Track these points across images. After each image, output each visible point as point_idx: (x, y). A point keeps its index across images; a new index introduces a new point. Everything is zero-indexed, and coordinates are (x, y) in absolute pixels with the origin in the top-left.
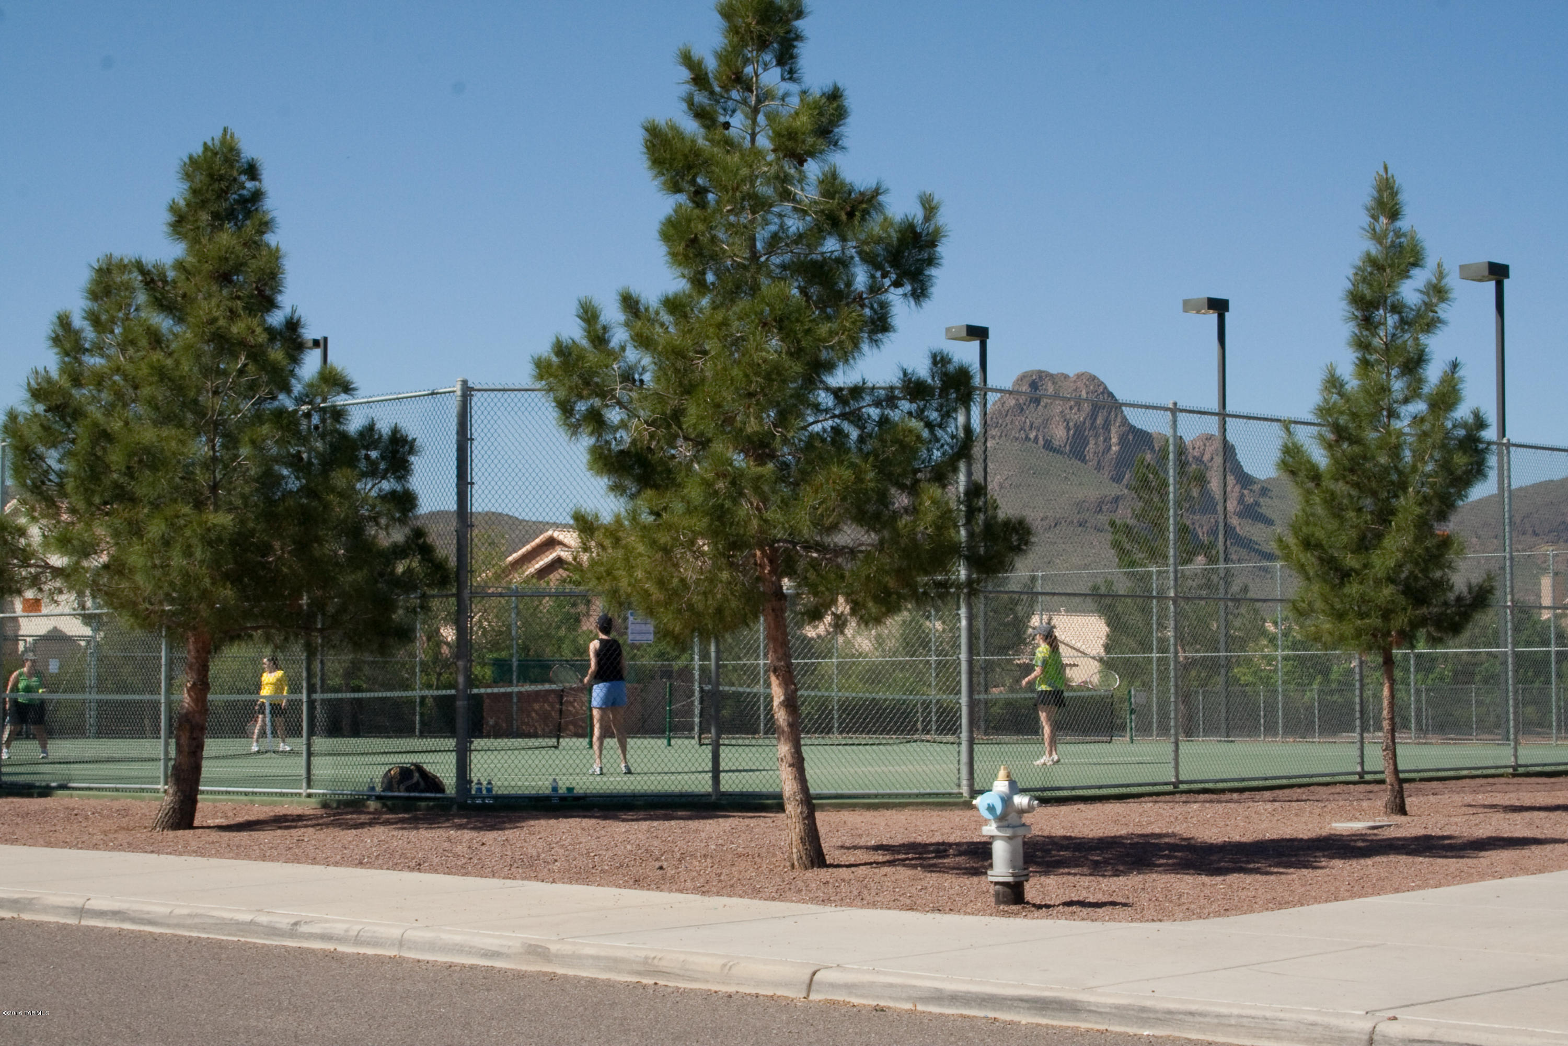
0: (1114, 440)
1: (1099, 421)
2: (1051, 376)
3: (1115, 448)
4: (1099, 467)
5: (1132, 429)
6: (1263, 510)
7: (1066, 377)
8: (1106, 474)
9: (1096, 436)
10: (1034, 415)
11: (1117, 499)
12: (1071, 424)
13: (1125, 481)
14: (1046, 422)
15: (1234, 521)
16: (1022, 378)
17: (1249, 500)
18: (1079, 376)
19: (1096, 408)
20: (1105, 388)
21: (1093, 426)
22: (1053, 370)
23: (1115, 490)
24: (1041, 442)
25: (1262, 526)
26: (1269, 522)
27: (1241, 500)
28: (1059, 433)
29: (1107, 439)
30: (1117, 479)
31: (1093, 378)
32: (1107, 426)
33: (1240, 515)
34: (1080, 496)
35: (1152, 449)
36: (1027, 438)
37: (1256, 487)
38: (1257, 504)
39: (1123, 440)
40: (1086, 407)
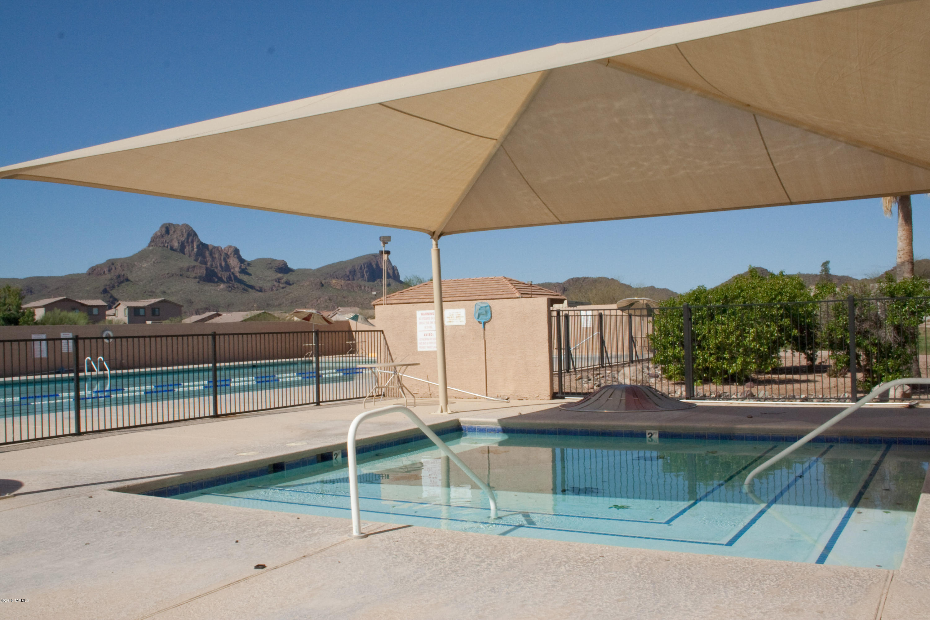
0: (195, 247)
1: (190, 240)
2: (173, 225)
3: (195, 250)
4: (190, 256)
5: (202, 243)
6: (249, 271)
7: (179, 225)
8: (193, 258)
9: (189, 245)
10: (167, 238)
11: (194, 267)
12: (180, 241)
13: (199, 261)
14: (172, 240)
15: (238, 274)
16: (163, 226)
17: (243, 267)
18: (183, 225)
19: (189, 235)
20: (192, 229)
21: (188, 242)
22: (174, 223)
23: (195, 263)
24: (169, 247)
25: (247, 276)
26: (250, 275)
27: (240, 267)
28: (176, 245)
29: (193, 247)
30: (196, 260)
31: (187, 226)
32: (192, 242)
33: (240, 272)
34: (182, 266)
35: (208, 249)
36: (164, 246)
37: (246, 263)
38: (246, 269)
39: (198, 246)
40: (185, 235)
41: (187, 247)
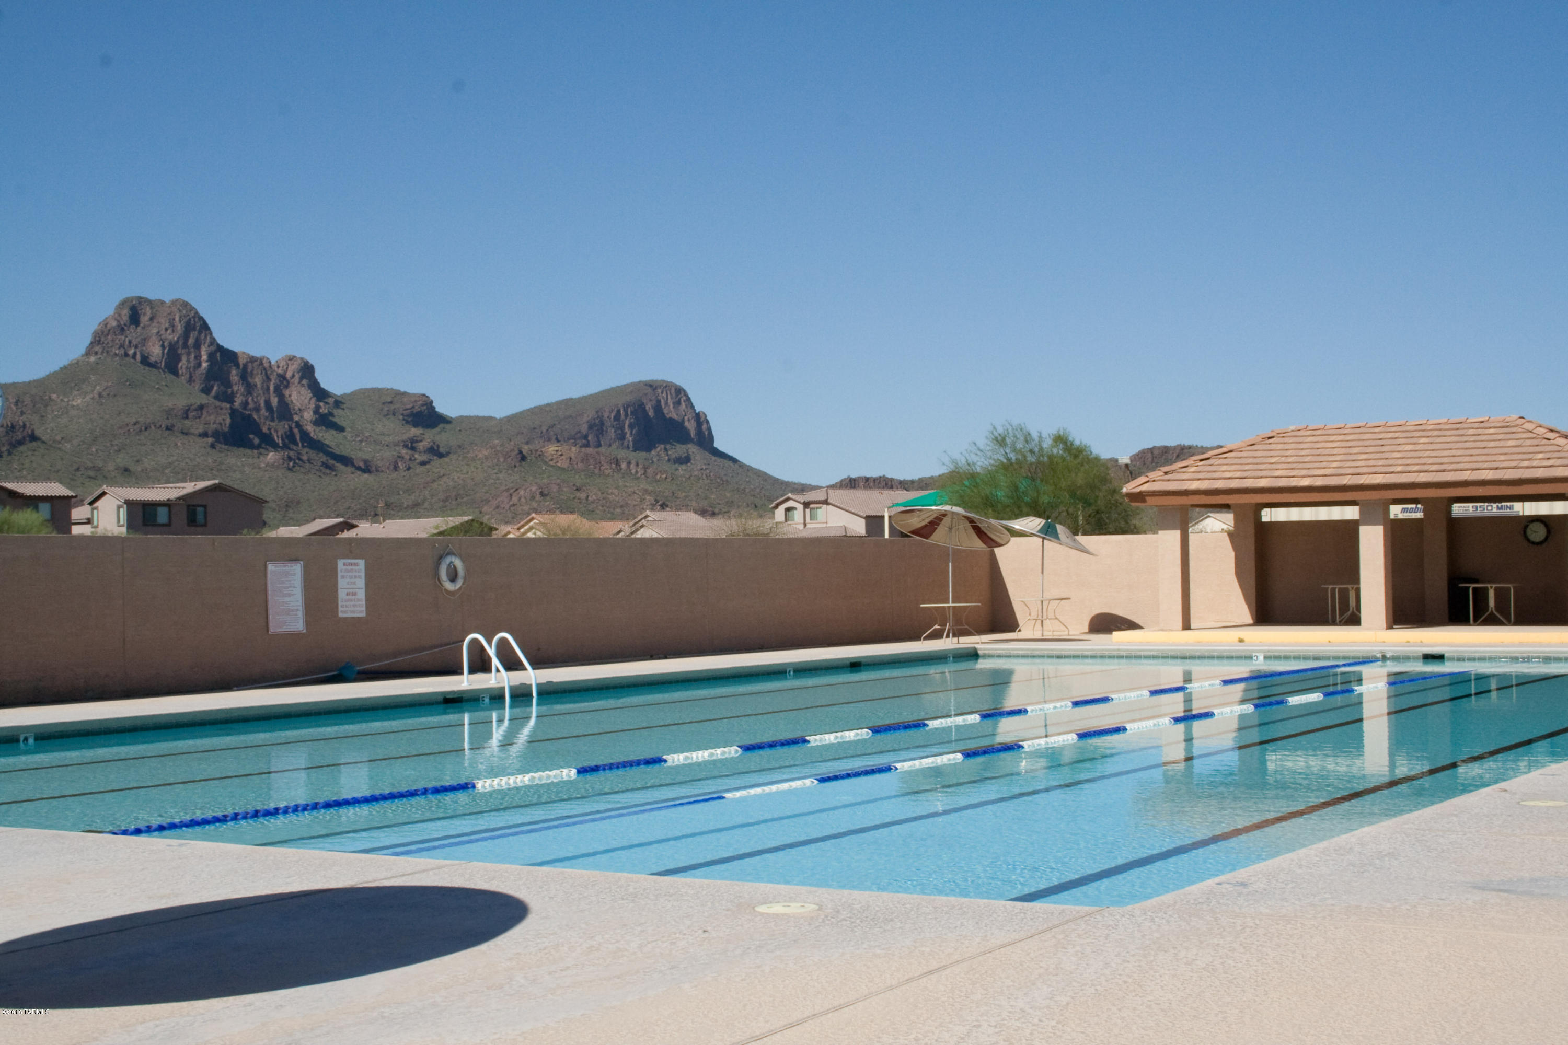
0: (204, 357)
1: (191, 341)
2: (150, 302)
3: (205, 365)
4: (191, 380)
5: (220, 348)
6: (336, 420)
7: (163, 302)
8: (198, 386)
9: (188, 354)
10: (133, 334)
11: (201, 407)
12: (166, 344)
13: (213, 393)
14: (145, 340)
15: (310, 428)
16: (123, 303)
17: (324, 410)
18: (174, 302)
19: (188, 328)
20: (197, 313)
21: (185, 345)
22: (152, 296)
23: (203, 399)
24: (138, 357)
25: (334, 432)
26: (341, 429)
27: (316, 411)
28: (156, 351)
29: (198, 357)
30: (206, 390)
31: (185, 304)
32: (197, 346)
33: (316, 423)
34: (170, 405)
35: (237, 365)
36: (126, 355)
37: (331, 400)
38: (331, 414)
39: (211, 356)
40: (180, 328)
41: (184, 359)
